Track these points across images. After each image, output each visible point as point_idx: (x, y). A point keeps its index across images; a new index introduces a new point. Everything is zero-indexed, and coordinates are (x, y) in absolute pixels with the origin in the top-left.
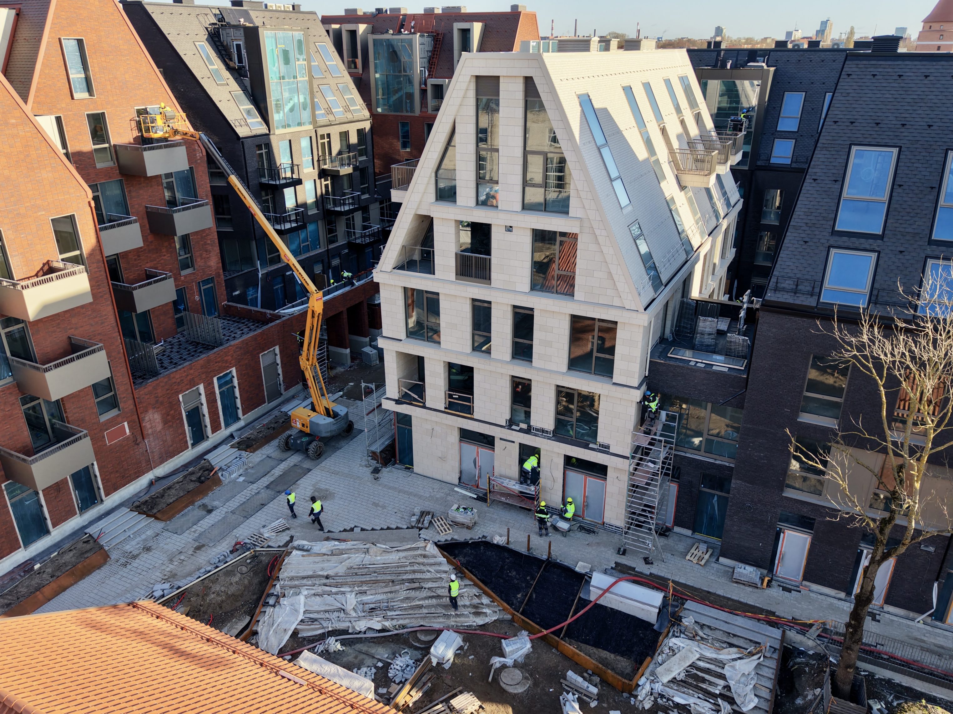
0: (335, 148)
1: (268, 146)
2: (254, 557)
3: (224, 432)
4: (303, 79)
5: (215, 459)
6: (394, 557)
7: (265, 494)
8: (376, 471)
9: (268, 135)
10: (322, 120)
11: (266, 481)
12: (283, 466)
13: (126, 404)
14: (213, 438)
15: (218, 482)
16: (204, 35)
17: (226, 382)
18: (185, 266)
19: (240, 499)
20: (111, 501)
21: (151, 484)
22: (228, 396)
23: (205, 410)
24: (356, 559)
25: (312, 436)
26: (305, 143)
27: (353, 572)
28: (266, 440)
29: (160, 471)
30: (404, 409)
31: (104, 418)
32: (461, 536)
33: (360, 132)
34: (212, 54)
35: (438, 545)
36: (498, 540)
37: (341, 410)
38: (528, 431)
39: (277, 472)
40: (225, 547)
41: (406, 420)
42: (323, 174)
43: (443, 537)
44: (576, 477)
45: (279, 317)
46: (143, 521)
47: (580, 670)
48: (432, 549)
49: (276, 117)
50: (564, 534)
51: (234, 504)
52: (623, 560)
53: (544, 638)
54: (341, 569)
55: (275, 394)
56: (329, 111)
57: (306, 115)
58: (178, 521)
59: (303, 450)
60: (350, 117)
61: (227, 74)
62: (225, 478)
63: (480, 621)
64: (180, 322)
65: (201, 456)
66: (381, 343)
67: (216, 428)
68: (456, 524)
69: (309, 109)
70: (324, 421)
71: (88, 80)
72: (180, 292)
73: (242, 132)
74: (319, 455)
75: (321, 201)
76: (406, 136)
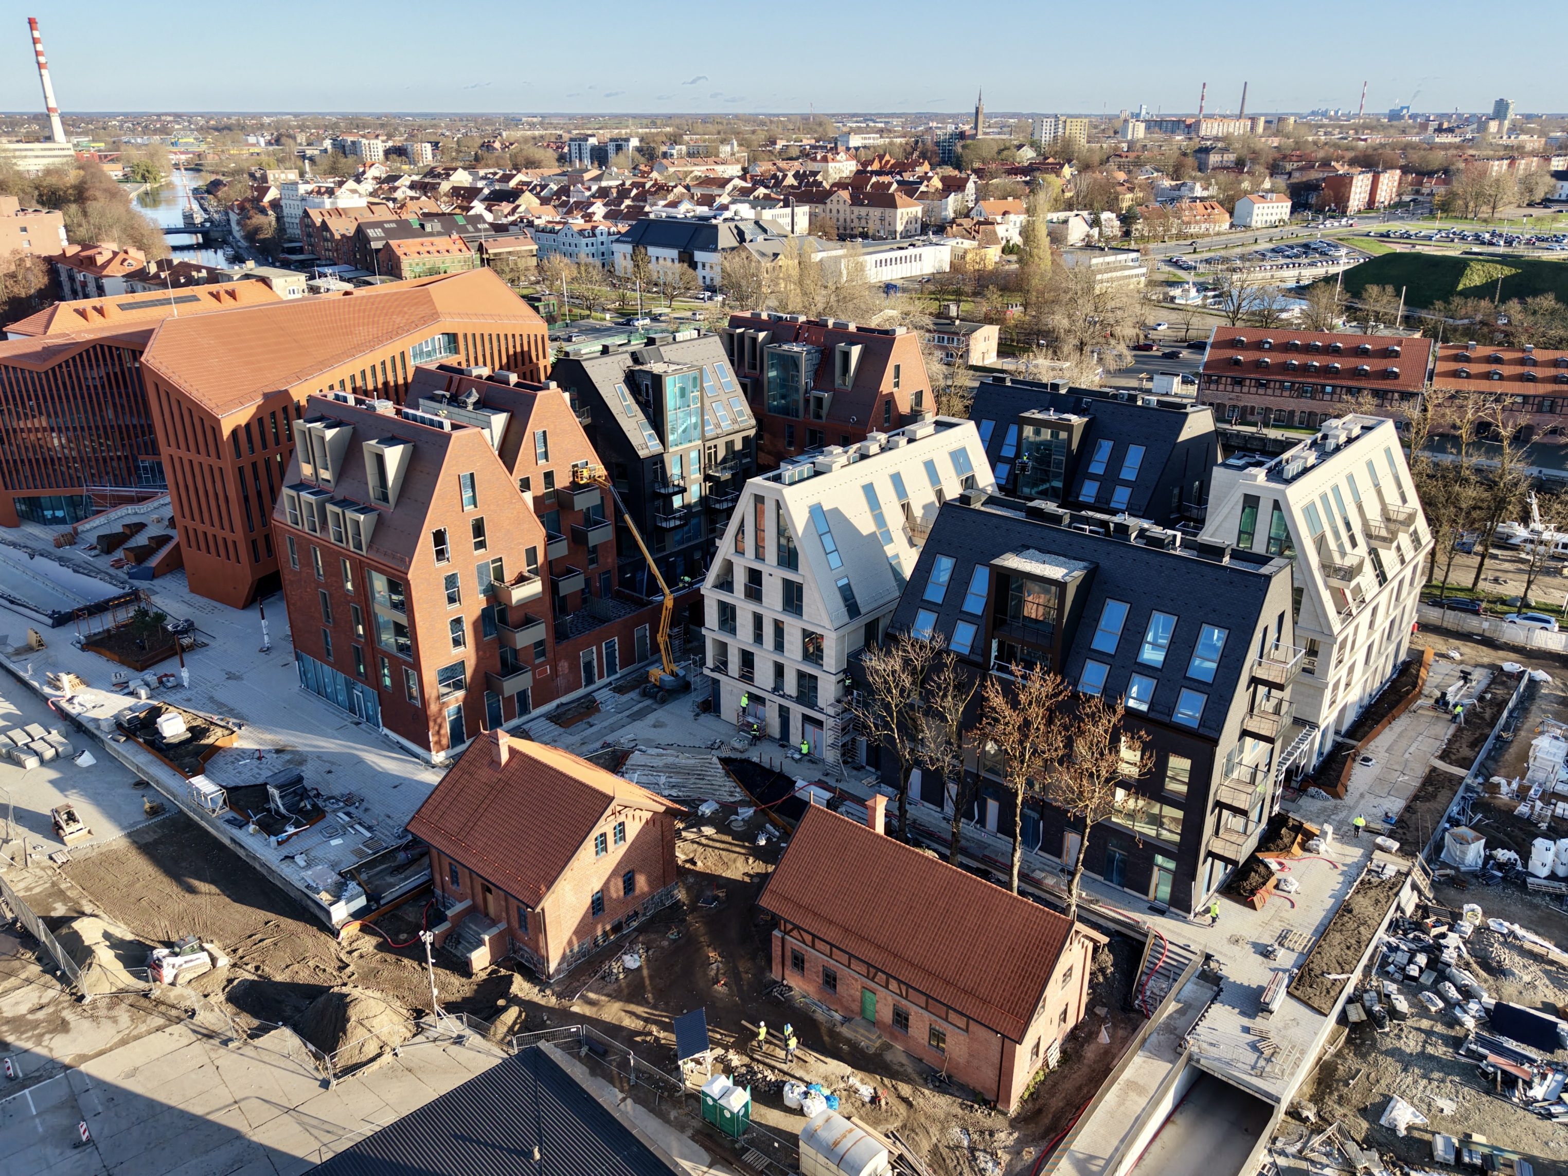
0: (721, 454)
1: (662, 462)
2: (614, 752)
3: (606, 680)
4: (696, 406)
5: (599, 696)
6: (693, 761)
7: (626, 720)
8: (698, 715)
9: (661, 455)
10: (709, 435)
11: (627, 713)
12: (640, 705)
13: (550, 655)
14: (599, 683)
15: (598, 710)
16: (622, 376)
17: (610, 646)
18: (592, 561)
19: (611, 721)
20: (536, 712)
21: (558, 706)
22: (611, 656)
23: (595, 663)
24: (670, 760)
25: (660, 688)
26: (694, 455)
27: (667, 766)
28: (632, 688)
29: (564, 699)
30: (716, 675)
31: (537, 661)
32: (734, 755)
33: (745, 439)
34: (626, 392)
35: (720, 759)
36: (755, 759)
37: (682, 673)
38: (783, 696)
39: (635, 709)
40: (598, 744)
41: (716, 682)
42: (707, 478)
43: (723, 755)
44: (809, 728)
45: (651, 602)
46: (553, 726)
47: (775, 825)
48: (715, 760)
49: (671, 438)
50: (797, 761)
51: (606, 724)
52: (824, 779)
53: (762, 810)
54: (661, 764)
55: (643, 658)
56: (718, 426)
57: (697, 433)
58: (572, 729)
59: (653, 696)
60: (736, 427)
61: (636, 407)
62: (603, 708)
63: (732, 799)
64: (585, 601)
65: (590, 694)
66: (704, 631)
67: (601, 676)
68: (734, 749)
69: (699, 429)
70: (668, 678)
71: (546, 452)
72: (587, 581)
73: (642, 453)
74: (663, 702)
75: (703, 500)
76: (791, 435)
